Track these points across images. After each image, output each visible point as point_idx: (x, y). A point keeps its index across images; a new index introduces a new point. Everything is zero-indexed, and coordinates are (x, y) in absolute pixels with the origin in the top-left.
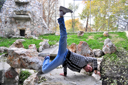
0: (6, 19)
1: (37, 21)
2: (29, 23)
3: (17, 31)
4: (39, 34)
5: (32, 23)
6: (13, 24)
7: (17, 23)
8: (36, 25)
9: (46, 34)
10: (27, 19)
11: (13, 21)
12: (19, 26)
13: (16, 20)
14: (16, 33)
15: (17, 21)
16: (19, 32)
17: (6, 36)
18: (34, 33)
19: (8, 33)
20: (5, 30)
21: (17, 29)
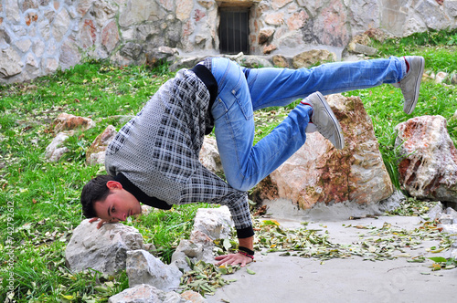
3: (197, 18)
4: (370, 34)
9: (419, 30)
14: (193, 27)
16: (212, 20)
17: (123, 54)
18: (322, 30)
19: (137, 29)
20: (112, 12)
21: (199, 2)
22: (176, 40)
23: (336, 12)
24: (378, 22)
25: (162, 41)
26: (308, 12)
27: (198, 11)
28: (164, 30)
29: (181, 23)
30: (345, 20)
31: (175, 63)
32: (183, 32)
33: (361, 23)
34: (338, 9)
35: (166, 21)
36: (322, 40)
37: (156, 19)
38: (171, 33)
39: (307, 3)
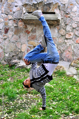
0: (6, 24)
1: (73, 28)
2: (56, 31)
5: (62, 32)
6: (22, 34)
7: (28, 32)
8: (71, 37)
10: (52, 22)
11: (21, 29)
12: (33, 38)
13: (28, 26)
15: (30, 28)
17: (5, 61)
18: (65, 57)
19: (10, 54)
20: (3, 48)
21: (28, 46)
22: (21, 57)
23: (69, 51)
25: (17, 57)
26: (61, 51)
27: (28, 49)
28: (18, 54)
29: (23, 52)
30: (72, 54)
31: (17, 66)
32: (23, 55)
33: (77, 55)
35: (18, 52)
36: (65, 60)
37: (15, 51)
38: (19, 55)
39: (61, 48)
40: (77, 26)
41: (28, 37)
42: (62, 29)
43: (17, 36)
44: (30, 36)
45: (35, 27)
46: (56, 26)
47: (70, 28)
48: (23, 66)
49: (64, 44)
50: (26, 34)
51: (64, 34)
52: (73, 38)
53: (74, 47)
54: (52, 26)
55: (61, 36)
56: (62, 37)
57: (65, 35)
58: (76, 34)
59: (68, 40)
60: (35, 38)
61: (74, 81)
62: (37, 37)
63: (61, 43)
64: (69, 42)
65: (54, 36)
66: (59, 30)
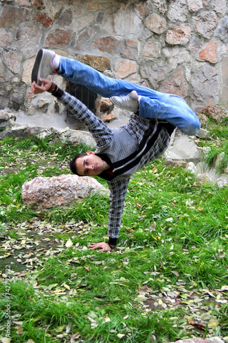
22: (19, 102)
23: (178, 86)
24: (217, 99)
25: (6, 102)
26: (150, 84)
28: (9, 92)
29: (27, 86)
30: (186, 94)
31: (7, 129)
32: (27, 95)
33: (201, 99)
34: (179, 84)
35: (11, 84)
38: (15, 95)
39: (150, 75)
40: (204, 5)
41: (47, 36)
42: (155, 15)
43: (10, 33)
44: (52, 34)
45: (69, 4)
46: (138, 5)
47: (181, 11)
48: (26, 129)
49: (161, 63)
50: (38, 26)
51: (162, 31)
52: (188, 42)
53: (192, 73)
54: (122, 4)
55: (150, 37)
56: (153, 38)
57: (165, 34)
58: (201, 31)
59: (174, 50)
60: (69, 40)
61: (186, 179)
62: (73, 38)
63: (152, 59)
64: (176, 56)
65: (130, 37)
66: (146, 16)
